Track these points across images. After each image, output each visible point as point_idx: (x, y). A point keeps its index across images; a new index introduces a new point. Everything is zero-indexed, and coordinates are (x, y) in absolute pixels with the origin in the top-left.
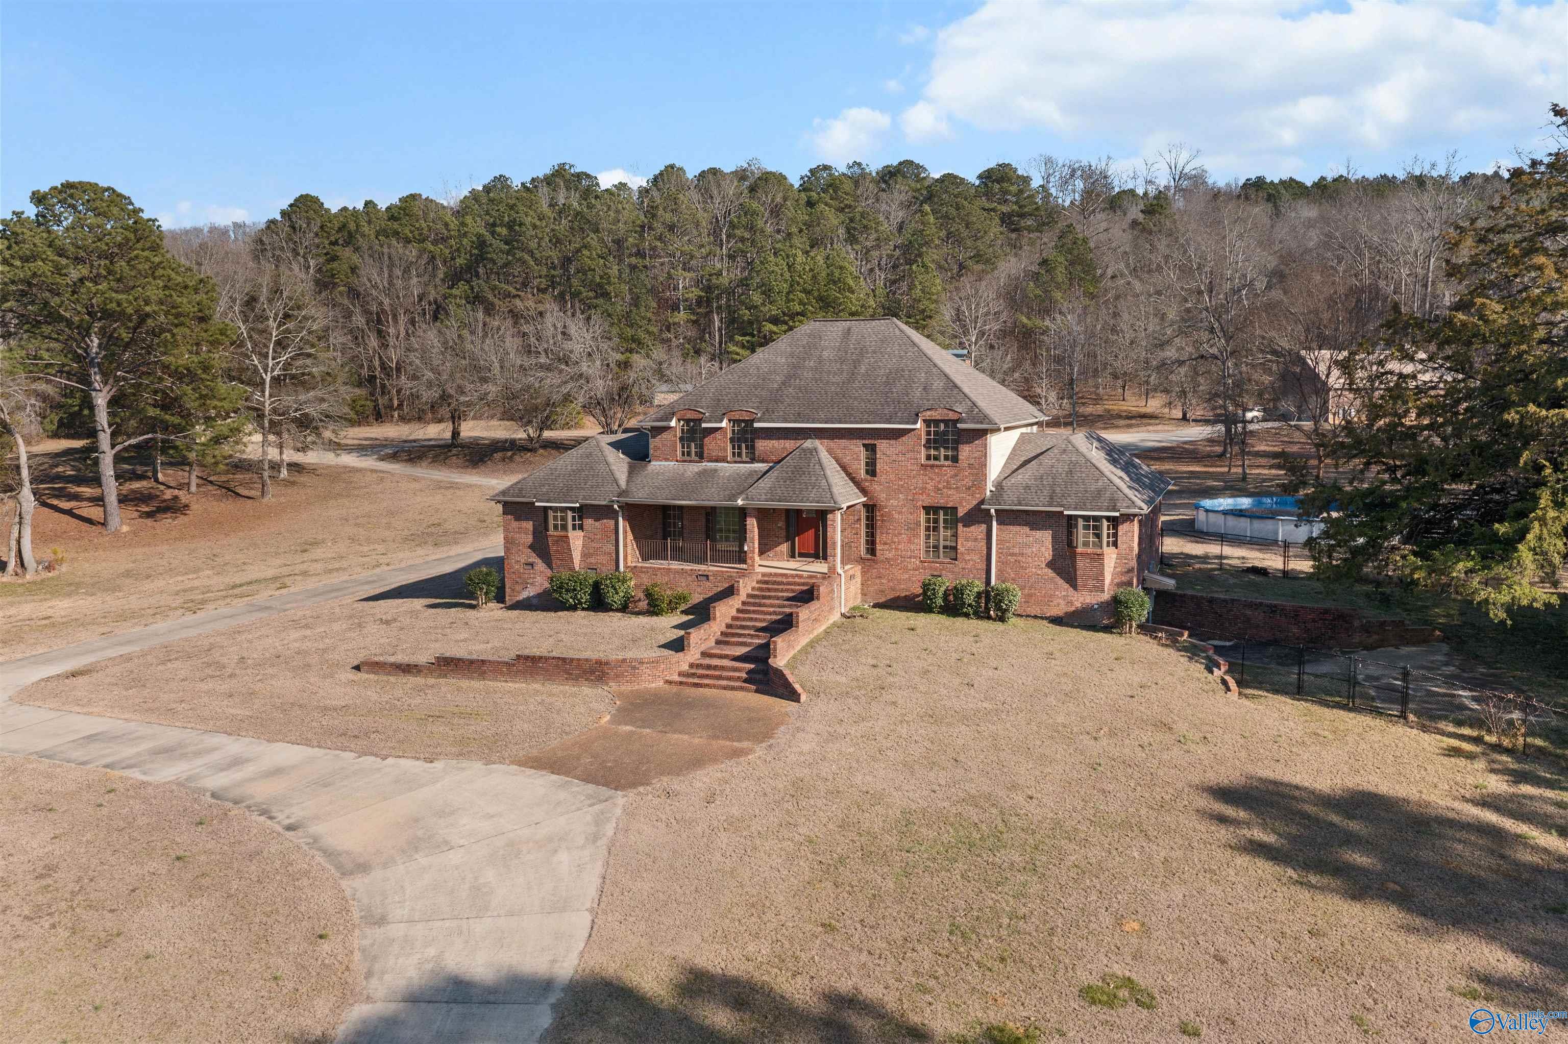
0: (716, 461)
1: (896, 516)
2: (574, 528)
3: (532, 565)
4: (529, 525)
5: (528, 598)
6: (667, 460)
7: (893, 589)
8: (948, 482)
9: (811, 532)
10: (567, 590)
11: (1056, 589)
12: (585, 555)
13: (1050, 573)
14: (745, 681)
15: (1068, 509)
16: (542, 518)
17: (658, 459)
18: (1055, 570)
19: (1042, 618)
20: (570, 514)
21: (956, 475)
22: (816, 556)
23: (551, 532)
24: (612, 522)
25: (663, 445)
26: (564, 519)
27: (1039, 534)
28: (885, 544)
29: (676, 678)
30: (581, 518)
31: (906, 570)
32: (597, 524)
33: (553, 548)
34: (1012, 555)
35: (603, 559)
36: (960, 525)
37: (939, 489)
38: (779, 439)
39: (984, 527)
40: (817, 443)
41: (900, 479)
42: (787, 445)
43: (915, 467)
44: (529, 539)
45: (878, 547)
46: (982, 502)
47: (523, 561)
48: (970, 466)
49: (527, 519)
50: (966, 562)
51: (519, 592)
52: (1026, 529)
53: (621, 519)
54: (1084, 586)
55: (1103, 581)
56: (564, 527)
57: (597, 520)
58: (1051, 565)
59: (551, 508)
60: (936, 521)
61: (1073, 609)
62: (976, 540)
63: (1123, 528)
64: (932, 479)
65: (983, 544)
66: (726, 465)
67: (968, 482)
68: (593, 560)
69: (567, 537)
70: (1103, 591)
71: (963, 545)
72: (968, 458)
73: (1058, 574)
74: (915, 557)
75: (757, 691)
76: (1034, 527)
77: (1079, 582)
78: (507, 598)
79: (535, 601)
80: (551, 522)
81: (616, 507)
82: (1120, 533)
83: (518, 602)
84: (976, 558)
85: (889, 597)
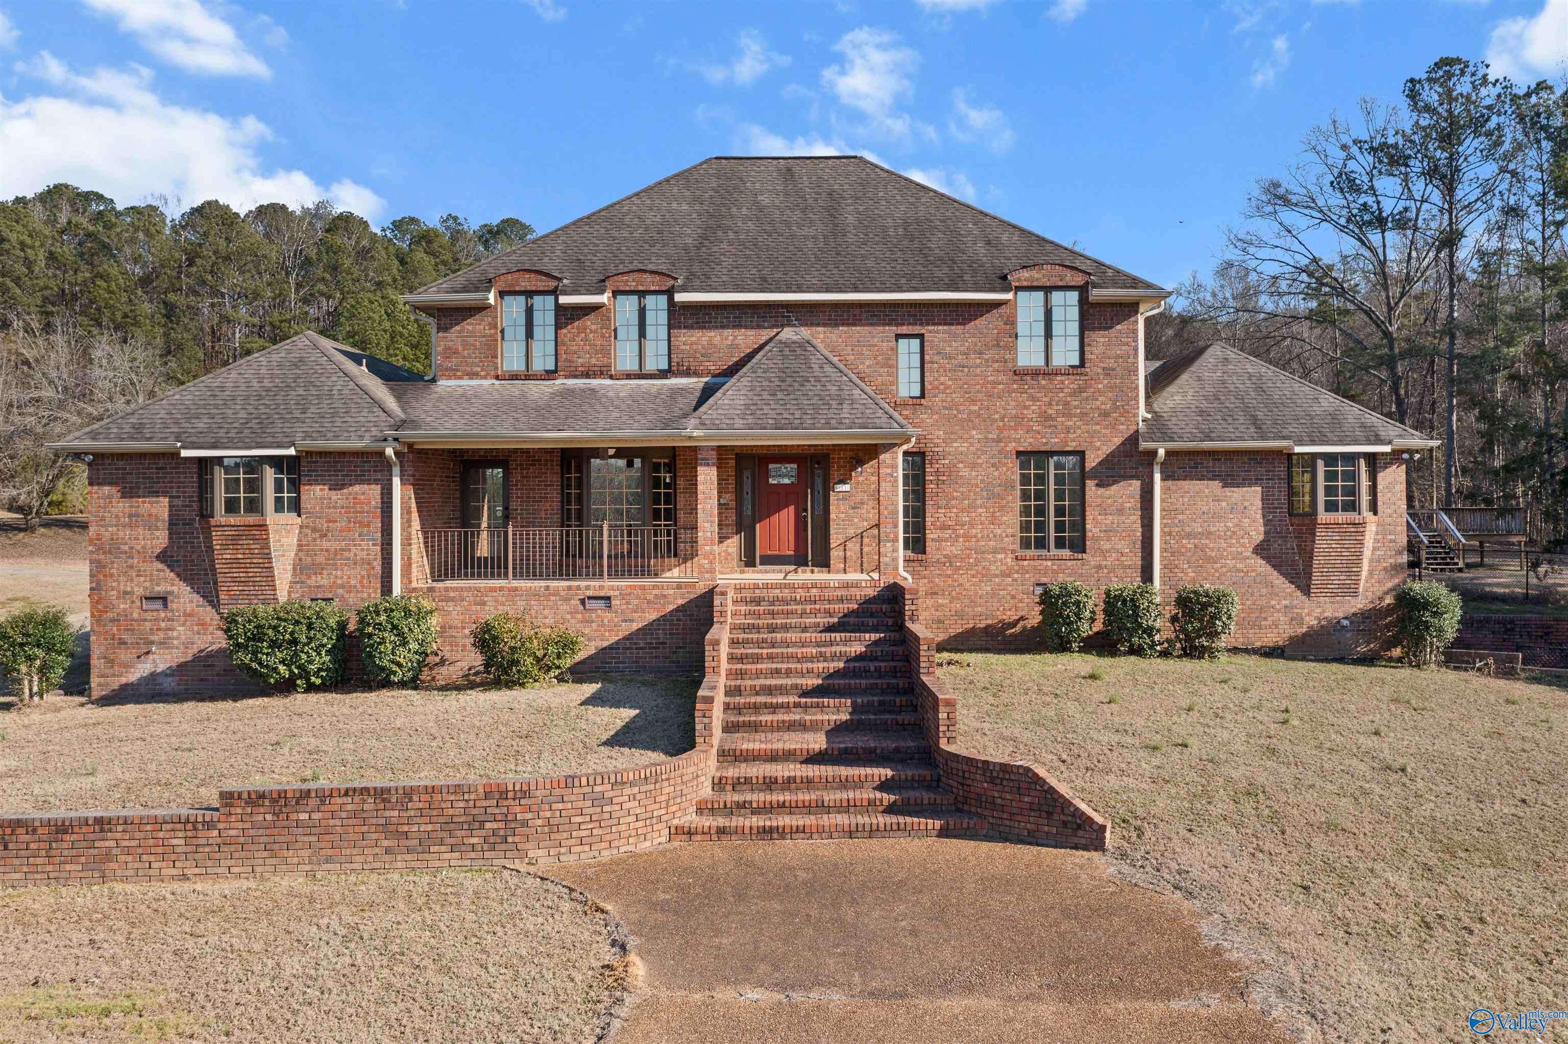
0: (587, 375)
1: (965, 472)
2: (279, 508)
3: (164, 599)
4: (160, 507)
5: (153, 676)
6: (473, 375)
7: (960, 615)
8: (1066, 403)
9: (787, 515)
10: (274, 644)
11: (1273, 595)
12: (301, 569)
13: (1261, 565)
14: (890, 810)
15: (1301, 443)
16: (192, 489)
17: (453, 373)
18: (1268, 559)
19: (1246, 651)
20: (270, 475)
21: (1081, 390)
22: (800, 561)
23: (220, 516)
24: (375, 491)
25: (465, 345)
26: (254, 486)
27: (1237, 494)
28: (944, 527)
29: (690, 818)
30: (295, 485)
31: (986, 575)
32: (335, 496)
33: (223, 556)
34: (1189, 536)
35: (351, 575)
36: (1090, 484)
37: (1049, 418)
38: (723, 327)
39: (1136, 484)
40: (805, 332)
41: (973, 401)
42: (740, 340)
43: (1001, 378)
44: (161, 539)
45: (930, 535)
46: (1133, 439)
47: (138, 591)
48: (1108, 372)
49: (156, 494)
50: (1104, 553)
51: (128, 666)
52: (1216, 485)
53: (396, 481)
54: (1324, 586)
55: (1358, 573)
56: (255, 506)
57: (336, 487)
58: (1261, 550)
59: (220, 460)
60: (1041, 479)
61: (1304, 630)
62: (1121, 511)
63: (1383, 478)
64: (1034, 399)
65: (1135, 520)
66: (608, 382)
67: (1103, 402)
68: (323, 580)
69: (263, 527)
70: (1355, 594)
71: (1097, 523)
72: (1105, 357)
73: (1274, 566)
74: (1004, 550)
75: (944, 833)
76: (1229, 481)
77: (1316, 578)
78: (95, 681)
79: (169, 684)
80: (220, 494)
81: (389, 452)
82: (1380, 487)
83: (124, 687)
84: (1123, 545)
85: (952, 632)
